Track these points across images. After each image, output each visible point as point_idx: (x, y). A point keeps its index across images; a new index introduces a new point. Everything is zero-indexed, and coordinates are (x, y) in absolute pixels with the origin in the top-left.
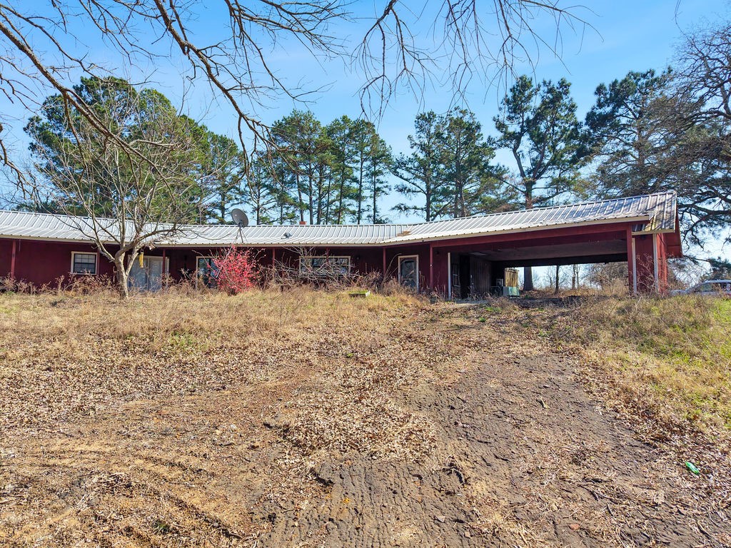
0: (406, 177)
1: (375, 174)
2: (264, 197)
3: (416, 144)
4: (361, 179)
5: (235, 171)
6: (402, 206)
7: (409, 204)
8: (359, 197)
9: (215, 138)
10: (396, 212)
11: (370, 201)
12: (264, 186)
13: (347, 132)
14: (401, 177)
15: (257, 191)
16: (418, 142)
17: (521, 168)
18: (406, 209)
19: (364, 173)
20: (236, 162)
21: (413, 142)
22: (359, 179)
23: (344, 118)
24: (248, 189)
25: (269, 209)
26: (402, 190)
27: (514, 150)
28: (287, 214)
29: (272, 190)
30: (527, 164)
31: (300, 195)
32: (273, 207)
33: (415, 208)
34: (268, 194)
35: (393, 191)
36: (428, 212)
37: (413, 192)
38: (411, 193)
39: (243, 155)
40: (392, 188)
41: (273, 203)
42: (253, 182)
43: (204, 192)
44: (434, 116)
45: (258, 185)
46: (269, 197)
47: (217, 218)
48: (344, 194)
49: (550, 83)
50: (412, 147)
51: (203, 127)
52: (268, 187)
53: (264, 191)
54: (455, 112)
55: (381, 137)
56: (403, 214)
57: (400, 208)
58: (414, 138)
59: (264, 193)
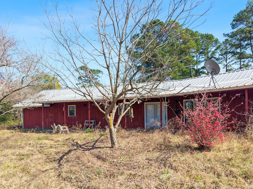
2: (229, 59)
5: (213, 49)
9: (202, 36)
12: (230, 52)
15: (225, 56)
20: (214, 45)
24: (220, 57)
25: (232, 64)
28: (243, 65)
29: (234, 54)
34: (232, 56)
39: (217, 41)
41: (235, 61)
43: (198, 62)
45: (226, 53)
46: (232, 58)
47: (205, 74)
51: (196, 32)
59: (230, 57)
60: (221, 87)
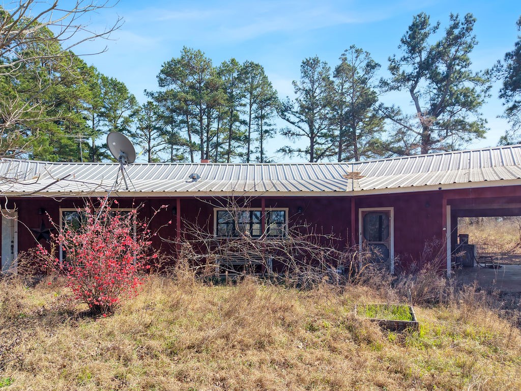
0: (292, 121)
1: (262, 117)
2: (154, 139)
3: (300, 89)
4: (250, 121)
5: (127, 114)
6: (287, 149)
7: (294, 147)
8: (247, 140)
9: (104, 79)
10: (281, 154)
11: (257, 144)
12: (155, 128)
13: (235, 75)
14: (288, 120)
15: (148, 133)
16: (301, 87)
17: (418, 109)
18: (290, 151)
19: (253, 116)
20: (127, 106)
21: (297, 87)
22: (248, 121)
23: (233, 61)
24: (139, 131)
25: (159, 150)
26: (287, 133)
27: (412, 91)
28: (176, 155)
29: (163, 133)
30: (425, 105)
31: (190, 137)
32: (164, 148)
33: (300, 151)
34: (158, 136)
35: (278, 134)
36: (312, 154)
37: (297, 135)
38: (295, 136)
39: (132, 100)
40: (277, 132)
41: (164, 145)
42: (145, 124)
43: (96, 132)
44: (318, 62)
45: (148, 127)
46: (159, 140)
47: (110, 159)
48: (233, 136)
49: (457, 17)
50: (296, 93)
51: (92, 68)
52: (159, 129)
53: (154, 134)
54: (350, 51)
55: (270, 80)
56: (287, 156)
57: (284, 150)
58: (299, 83)
59: (155, 136)
60: (138, 189)
